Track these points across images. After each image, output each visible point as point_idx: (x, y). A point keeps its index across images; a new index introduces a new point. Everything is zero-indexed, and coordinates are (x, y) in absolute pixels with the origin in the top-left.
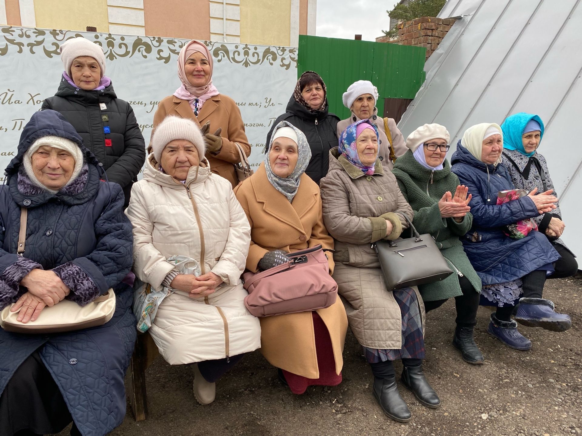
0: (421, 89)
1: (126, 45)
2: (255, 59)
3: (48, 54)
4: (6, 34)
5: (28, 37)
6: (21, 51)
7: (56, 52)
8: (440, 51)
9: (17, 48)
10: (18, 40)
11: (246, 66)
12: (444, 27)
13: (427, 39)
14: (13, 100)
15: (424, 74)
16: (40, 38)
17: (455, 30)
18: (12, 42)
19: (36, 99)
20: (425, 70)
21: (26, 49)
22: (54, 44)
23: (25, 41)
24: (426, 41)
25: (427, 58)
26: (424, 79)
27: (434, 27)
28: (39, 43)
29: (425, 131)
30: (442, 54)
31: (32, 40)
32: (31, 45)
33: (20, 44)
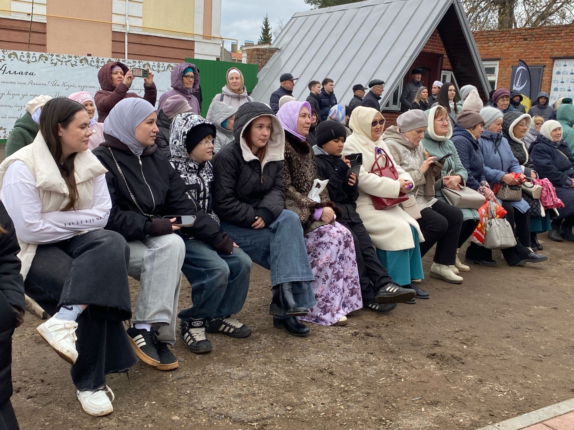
0: (256, 87)
1: (104, 62)
2: (163, 69)
3: (72, 65)
4: (57, 57)
5: (65, 58)
6: (62, 64)
7: (75, 65)
8: (267, 66)
9: (61, 63)
10: (61, 60)
11: (158, 72)
12: (270, 54)
13: (259, 60)
14: (56, 85)
15: (258, 79)
16: (70, 59)
17: (276, 55)
18: (59, 60)
19: (65, 84)
20: (258, 77)
21: (64, 63)
22: (75, 61)
23: (64, 60)
24: (258, 61)
25: (259, 71)
26: (257, 82)
27: (262, 54)
28: (69, 61)
29: (42, 99)
30: (267, 69)
31: (67, 60)
32: (66, 62)
33: (62, 61)
